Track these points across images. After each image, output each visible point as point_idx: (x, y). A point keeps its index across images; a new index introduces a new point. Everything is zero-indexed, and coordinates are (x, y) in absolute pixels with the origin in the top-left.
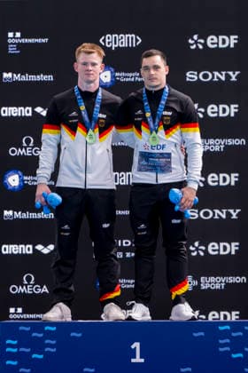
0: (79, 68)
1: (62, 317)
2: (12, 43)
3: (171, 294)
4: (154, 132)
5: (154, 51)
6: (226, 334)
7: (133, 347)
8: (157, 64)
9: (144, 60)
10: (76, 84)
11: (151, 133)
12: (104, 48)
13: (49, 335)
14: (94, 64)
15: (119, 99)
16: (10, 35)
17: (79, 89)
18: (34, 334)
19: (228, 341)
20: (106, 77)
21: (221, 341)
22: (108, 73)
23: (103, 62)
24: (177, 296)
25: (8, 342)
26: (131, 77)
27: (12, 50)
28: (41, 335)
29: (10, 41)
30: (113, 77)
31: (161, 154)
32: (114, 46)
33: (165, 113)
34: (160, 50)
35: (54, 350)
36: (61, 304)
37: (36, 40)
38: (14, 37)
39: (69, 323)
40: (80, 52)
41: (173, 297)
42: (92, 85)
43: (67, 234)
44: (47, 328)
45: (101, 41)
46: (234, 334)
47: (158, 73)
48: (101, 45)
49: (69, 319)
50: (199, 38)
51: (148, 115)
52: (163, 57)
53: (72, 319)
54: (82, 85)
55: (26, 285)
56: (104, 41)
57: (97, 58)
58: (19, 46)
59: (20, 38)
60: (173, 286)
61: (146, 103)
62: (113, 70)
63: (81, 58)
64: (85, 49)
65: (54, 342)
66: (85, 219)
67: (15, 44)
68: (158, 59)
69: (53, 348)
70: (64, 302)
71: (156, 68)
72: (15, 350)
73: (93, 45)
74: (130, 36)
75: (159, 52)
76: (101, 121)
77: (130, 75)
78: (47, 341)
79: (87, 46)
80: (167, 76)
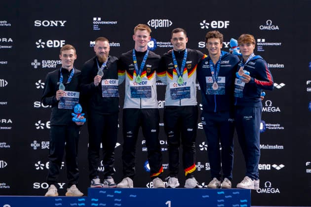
0: (136, 38)
1: (128, 185)
2: (95, 24)
3: (185, 172)
4: (180, 77)
5: (180, 29)
6: (222, 197)
7: (167, 203)
8: (182, 37)
9: (174, 34)
10: (134, 47)
11: (179, 77)
12: (150, 27)
13: (117, 196)
14: (145, 37)
15: (159, 56)
16: (95, 19)
17: (135, 51)
18: (108, 196)
19: (223, 201)
20: (151, 44)
21: (218, 201)
22: (152, 42)
23: (150, 35)
24: (188, 174)
25: (93, 200)
26: (166, 45)
27: (96, 28)
28: (112, 196)
29: (94, 23)
30: (155, 44)
31: (185, 88)
32: (156, 26)
33: (188, 62)
34: (183, 29)
35: (120, 205)
36: (128, 178)
37: (110, 22)
38: (97, 20)
39: (131, 189)
40: (137, 29)
41: (186, 175)
42: (143, 49)
43: (130, 136)
44: (116, 192)
45: (148, 23)
46: (226, 197)
47: (182, 42)
48: (148, 25)
49: (132, 187)
50: (206, 22)
51: (176, 66)
52: (185, 33)
53: (134, 187)
54: (137, 48)
55: (102, 167)
56: (150, 23)
57: (146, 33)
58: (100, 26)
59: (101, 21)
60: (187, 168)
61: (174, 60)
62: (155, 40)
63: (137, 33)
64: (140, 28)
65: (120, 200)
66: (141, 128)
67: (97, 24)
68: (182, 34)
69: (119, 203)
70: (130, 177)
71: (181, 39)
72: (97, 205)
73: (145, 25)
74: (166, 20)
75: (183, 30)
76: (148, 69)
77: (166, 43)
78: (116, 200)
79: (141, 26)
80: (187, 43)
